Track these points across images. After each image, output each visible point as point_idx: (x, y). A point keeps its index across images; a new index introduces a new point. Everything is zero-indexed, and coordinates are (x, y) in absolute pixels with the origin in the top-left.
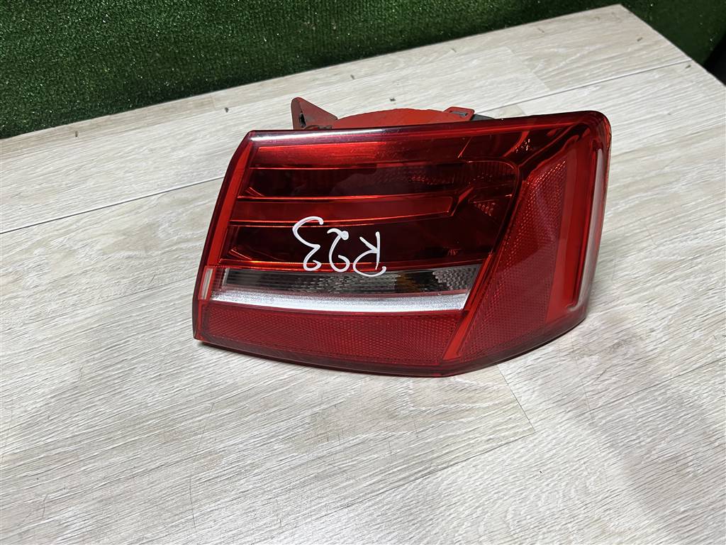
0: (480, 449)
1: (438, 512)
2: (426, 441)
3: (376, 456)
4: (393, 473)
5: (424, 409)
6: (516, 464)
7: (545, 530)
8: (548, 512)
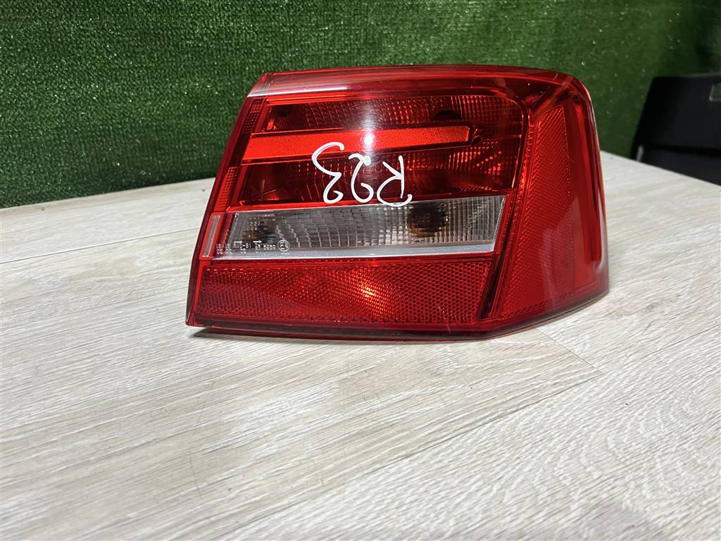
0: (549, 392)
1: (524, 450)
2: (484, 391)
3: (428, 408)
4: (455, 421)
5: (470, 366)
6: (595, 400)
7: (659, 453)
8: (654, 437)
